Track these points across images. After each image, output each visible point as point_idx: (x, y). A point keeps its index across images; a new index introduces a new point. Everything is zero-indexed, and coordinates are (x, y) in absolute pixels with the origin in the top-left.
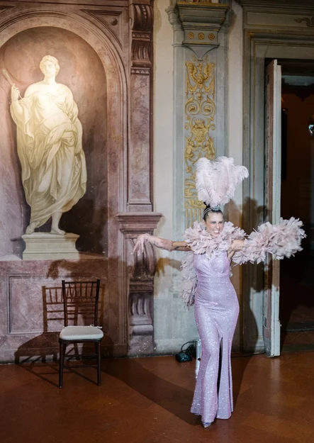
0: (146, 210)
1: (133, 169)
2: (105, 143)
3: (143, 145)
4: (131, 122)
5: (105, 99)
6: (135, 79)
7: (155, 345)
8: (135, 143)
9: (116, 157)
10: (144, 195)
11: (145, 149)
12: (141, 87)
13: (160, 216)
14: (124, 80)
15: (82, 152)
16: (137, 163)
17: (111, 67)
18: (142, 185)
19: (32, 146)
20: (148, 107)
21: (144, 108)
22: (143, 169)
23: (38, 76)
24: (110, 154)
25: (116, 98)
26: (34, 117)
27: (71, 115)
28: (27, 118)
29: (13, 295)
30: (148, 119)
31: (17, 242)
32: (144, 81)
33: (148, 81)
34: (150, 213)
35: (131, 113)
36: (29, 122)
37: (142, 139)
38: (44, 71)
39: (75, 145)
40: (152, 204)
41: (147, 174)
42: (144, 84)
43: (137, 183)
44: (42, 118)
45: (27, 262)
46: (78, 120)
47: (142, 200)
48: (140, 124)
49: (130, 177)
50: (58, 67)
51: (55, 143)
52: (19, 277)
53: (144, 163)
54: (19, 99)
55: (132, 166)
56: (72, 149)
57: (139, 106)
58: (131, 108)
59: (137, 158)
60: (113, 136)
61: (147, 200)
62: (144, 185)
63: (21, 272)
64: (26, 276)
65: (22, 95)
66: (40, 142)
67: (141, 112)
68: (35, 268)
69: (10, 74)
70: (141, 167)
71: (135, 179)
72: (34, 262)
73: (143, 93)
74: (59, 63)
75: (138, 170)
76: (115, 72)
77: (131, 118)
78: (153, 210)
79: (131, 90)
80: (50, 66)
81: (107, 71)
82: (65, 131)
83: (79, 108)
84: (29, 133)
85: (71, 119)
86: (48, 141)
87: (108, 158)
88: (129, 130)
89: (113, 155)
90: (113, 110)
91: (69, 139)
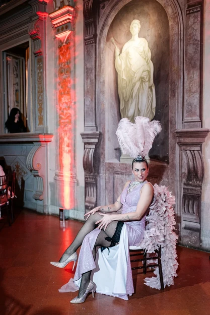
0: (197, 126)
1: (187, 93)
2: (168, 75)
3: (195, 72)
4: (186, 54)
5: (168, 40)
6: (189, 18)
7: (201, 241)
8: (189, 71)
9: (175, 85)
10: (195, 114)
11: (196, 76)
12: (194, 23)
13: (208, 131)
14: (181, 22)
15: (154, 85)
16: (190, 88)
17: (173, 14)
18: (193, 106)
19: (125, 86)
20: (199, 39)
21: (196, 40)
22: (194, 92)
23: (129, 35)
24: (171, 84)
25: (176, 38)
26: (127, 66)
27: (147, 59)
28: (123, 67)
29: (115, 185)
30: (199, 49)
31: (117, 150)
32: (196, 17)
33: (199, 16)
34: (200, 129)
35: (186, 47)
36: (124, 70)
37: (194, 67)
38: (132, 32)
39: (149, 81)
40: (201, 121)
41: (198, 96)
42: (196, 20)
43: (190, 104)
44: (131, 65)
45: (123, 164)
46: (151, 62)
47: (194, 118)
48: (193, 55)
49: (185, 100)
50: (140, 26)
51: (137, 81)
52: (118, 174)
53: (196, 87)
54: (119, 55)
55: (187, 91)
56: (147, 83)
57: (192, 40)
58: (186, 42)
59: (190, 83)
60: (173, 69)
61: (197, 118)
62: (195, 106)
63: (119, 170)
64: (122, 174)
65: (121, 52)
66: (129, 82)
67: (194, 44)
68: (126, 168)
69: (115, 40)
70: (193, 91)
71: (188, 101)
72: (125, 164)
73: (195, 29)
74: (140, 23)
75: (191, 94)
76: (175, 18)
77: (186, 52)
78: (202, 127)
79: (187, 28)
80: (135, 27)
81: (169, 19)
82: (143, 72)
83: (151, 52)
84: (124, 77)
85: (147, 62)
86: (134, 81)
87: (170, 87)
88: (185, 62)
89: (173, 84)
90: (173, 48)
91: (145, 77)
